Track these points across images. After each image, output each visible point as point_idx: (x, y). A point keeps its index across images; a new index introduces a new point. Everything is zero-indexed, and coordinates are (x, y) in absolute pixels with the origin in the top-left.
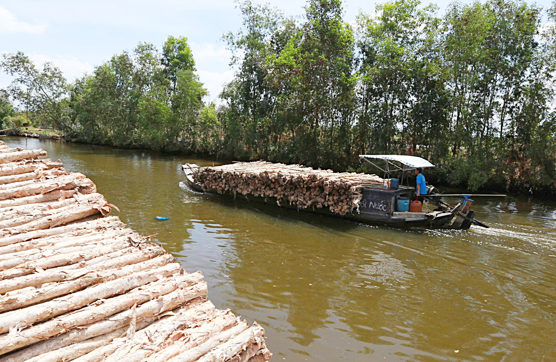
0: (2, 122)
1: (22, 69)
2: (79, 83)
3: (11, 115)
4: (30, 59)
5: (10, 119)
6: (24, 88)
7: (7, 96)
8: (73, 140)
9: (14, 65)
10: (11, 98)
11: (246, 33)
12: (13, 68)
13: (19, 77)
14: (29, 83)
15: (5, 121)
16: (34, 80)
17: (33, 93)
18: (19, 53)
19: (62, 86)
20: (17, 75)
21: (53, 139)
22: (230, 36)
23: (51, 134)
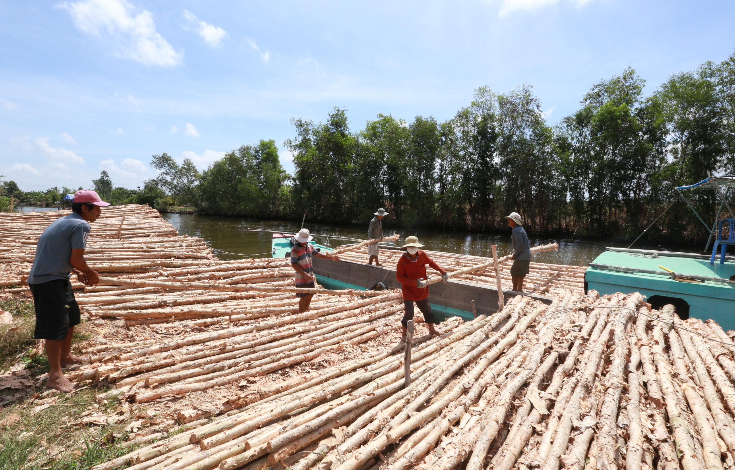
0: (154, 203)
1: (167, 165)
2: (205, 173)
3: (161, 198)
4: (173, 158)
5: (160, 201)
6: (169, 178)
7: (157, 184)
8: (203, 213)
9: (161, 163)
10: (160, 185)
11: (300, 139)
12: (160, 165)
13: (164, 171)
14: (172, 175)
15: (156, 202)
16: (176, 172)
17: (175, 182)
18: (164, 154)
19: (195, 176)
20: (163, 170)
21: (190, 213)
22: (290, 142)
23: (188, 210)
